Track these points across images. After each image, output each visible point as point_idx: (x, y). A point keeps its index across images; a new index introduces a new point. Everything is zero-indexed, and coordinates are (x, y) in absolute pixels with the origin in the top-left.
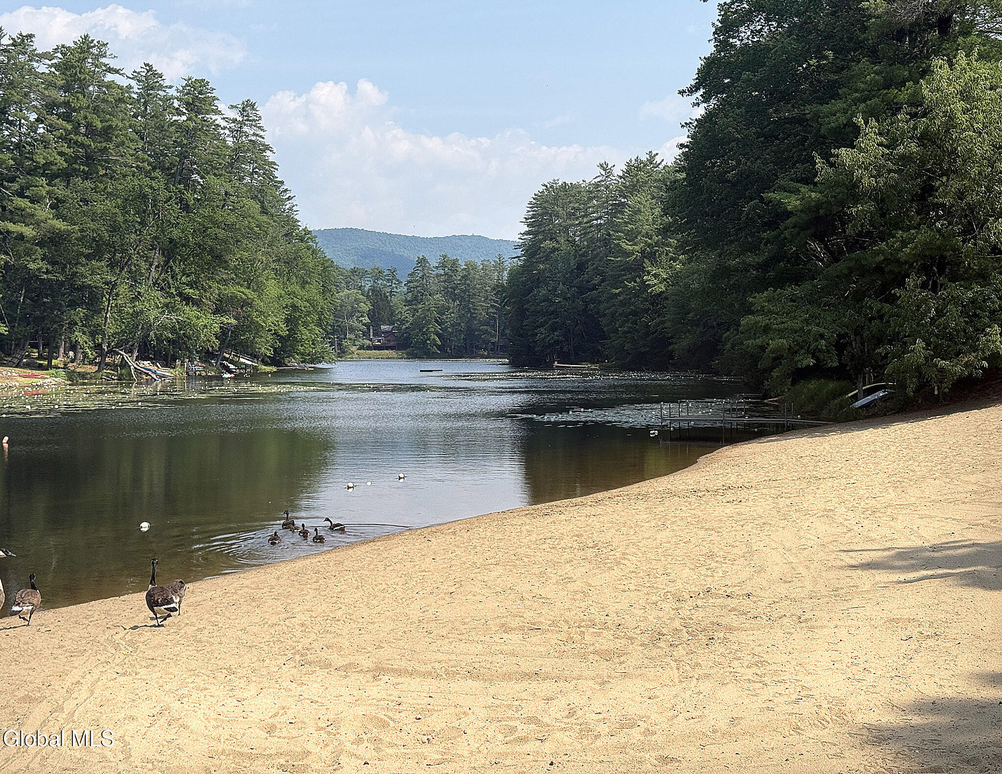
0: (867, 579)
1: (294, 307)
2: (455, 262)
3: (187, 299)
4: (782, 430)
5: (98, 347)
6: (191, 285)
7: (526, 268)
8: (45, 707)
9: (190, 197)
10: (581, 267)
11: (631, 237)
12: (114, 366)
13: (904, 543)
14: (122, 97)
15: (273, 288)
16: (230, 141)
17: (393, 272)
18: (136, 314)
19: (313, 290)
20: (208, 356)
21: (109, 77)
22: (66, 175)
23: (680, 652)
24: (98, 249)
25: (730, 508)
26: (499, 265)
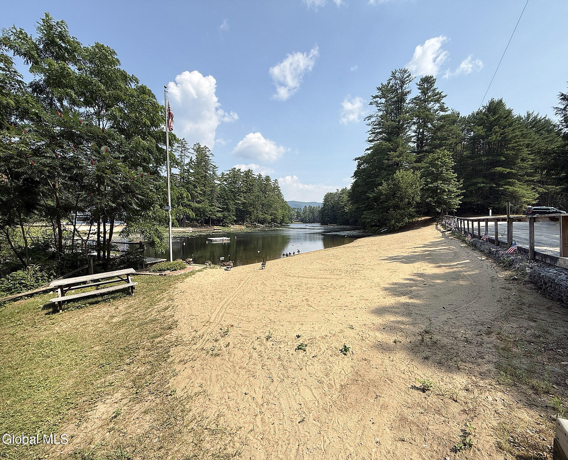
0: (383, 262)
1: (284, 214)
2: (311, 206)
3: (266, 213)
4: (369, 236)
5: (251, 221)
6: (266, 211)
7: (324, 207)
8: (244, 281)
9: (266, 196)
10: (333, 207)
11: (342, 202)
12: (253, 225)
13: (390, 256)
14: (255, 179)
15: (280, 211)
16: (273, 186)
17: (300, 208)
18: (257, 216)
19: (287, 212)
20: (269, 223)
21: (253, 176)
22: (246, 192)
23: (351, 274)
24: (251, 205)
25: (360, 249)
26: (319, 207)
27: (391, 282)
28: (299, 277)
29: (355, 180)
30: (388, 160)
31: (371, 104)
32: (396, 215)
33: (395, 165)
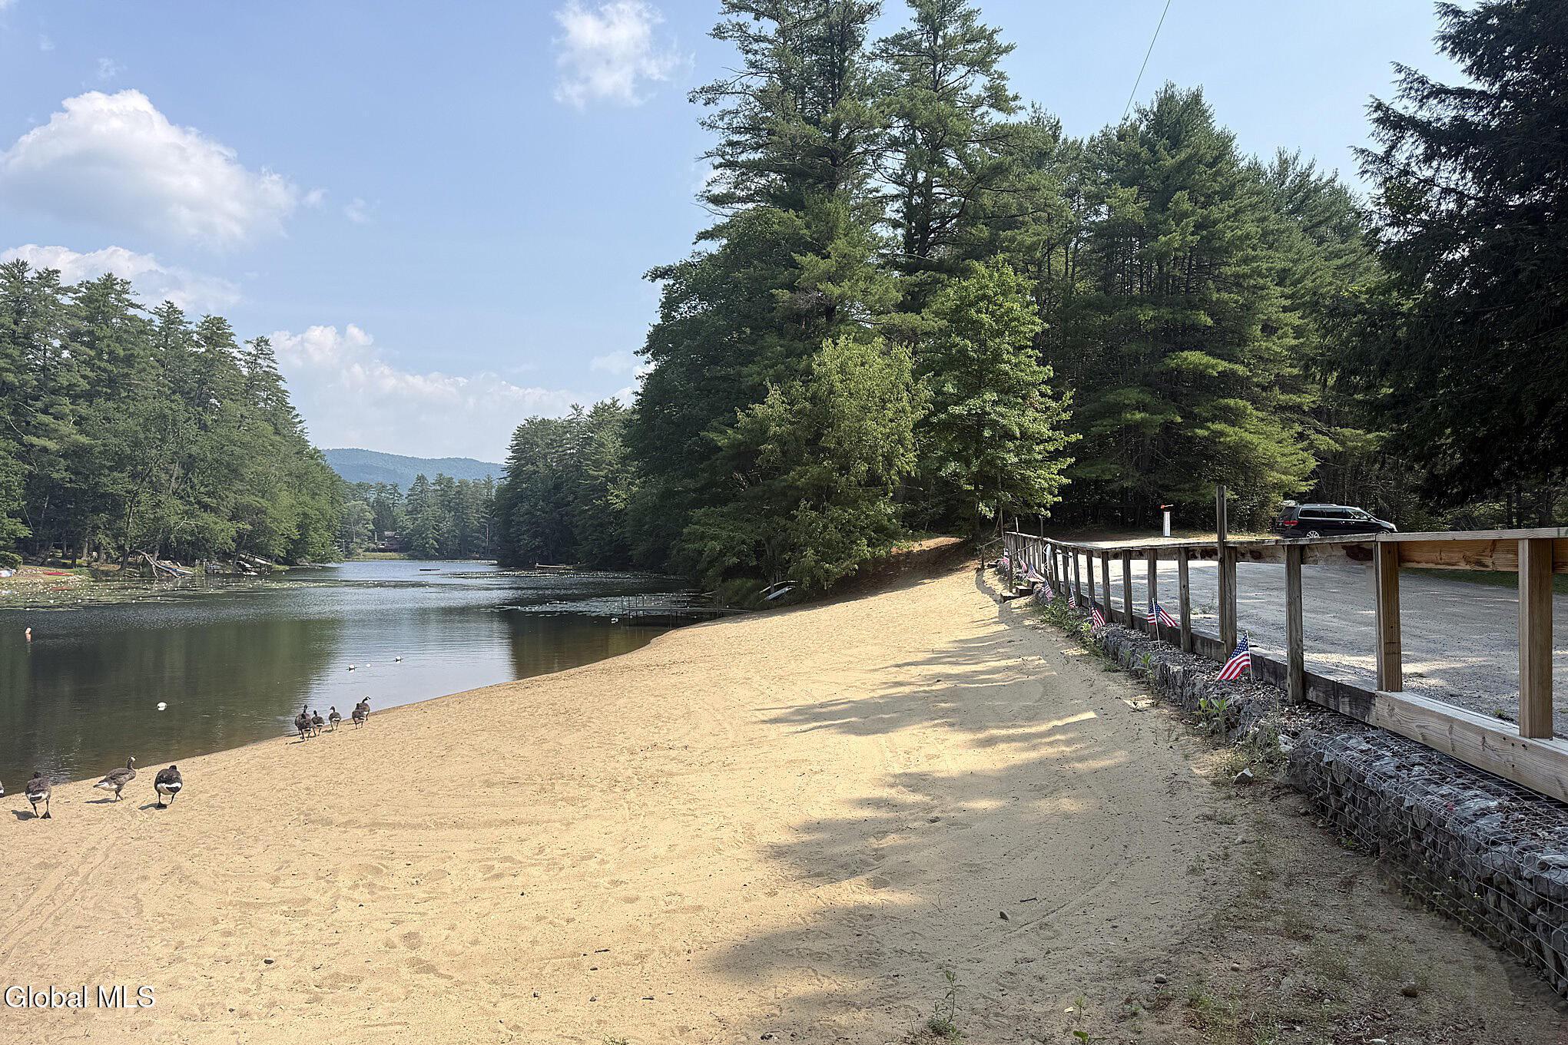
0: (773, 731)
1: (305, 515)
2: (450, 480)
3: (205, 507)
4: (714, 617)
5: (120, 548)
6: (209, 494)
7: (510, 487)
8: (61, 872)
9: (208, 418)
10: (557, 487)
12: (136, 565)
13: (800, 702)
14: (143, 329)
15: (285, 499)
16: (245, 372)
17: (395, 487)
18: (157, 519)
19: (323, 502)
20: (225, 556)
21: (131, 312)
22: (89, 396)
23: (631, 795)
24: (120, 462)
25: (674, 679)
26: (488, 484)
27: (797, 820)
28: (374, 826)
29: (652, 368)
30: (791, 287)
31: (719, 33)
32: (825, 527)
33: (820, 314)
